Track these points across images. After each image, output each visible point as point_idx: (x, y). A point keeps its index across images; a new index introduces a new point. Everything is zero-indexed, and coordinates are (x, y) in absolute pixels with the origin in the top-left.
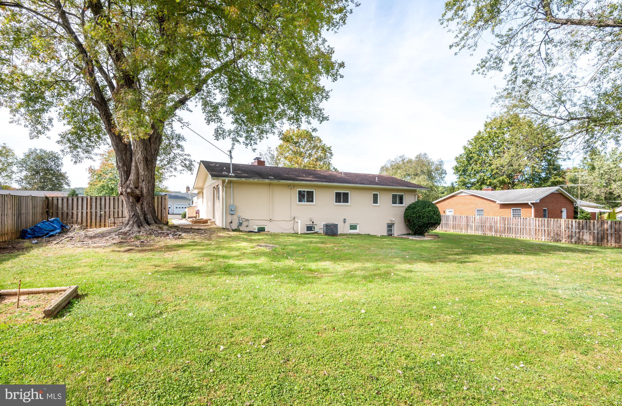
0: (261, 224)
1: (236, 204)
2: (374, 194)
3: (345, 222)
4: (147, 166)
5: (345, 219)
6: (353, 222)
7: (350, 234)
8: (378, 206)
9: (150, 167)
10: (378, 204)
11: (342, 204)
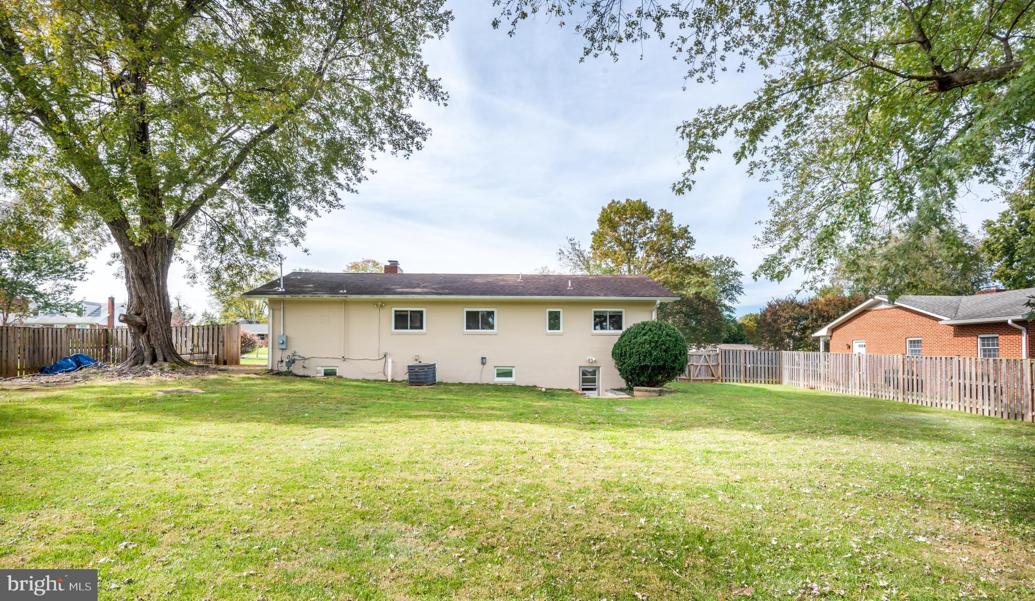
0: (330, 364)
1: (288, 333)
2: (550, 313)
3: (483, 363)
4: (144, 285)
5: (483, 358)
6: (505, 363)
7: (495, 385)
8: (562, 335)
9: (148, 286)
10: (561, 331)
11: (480, 331)
